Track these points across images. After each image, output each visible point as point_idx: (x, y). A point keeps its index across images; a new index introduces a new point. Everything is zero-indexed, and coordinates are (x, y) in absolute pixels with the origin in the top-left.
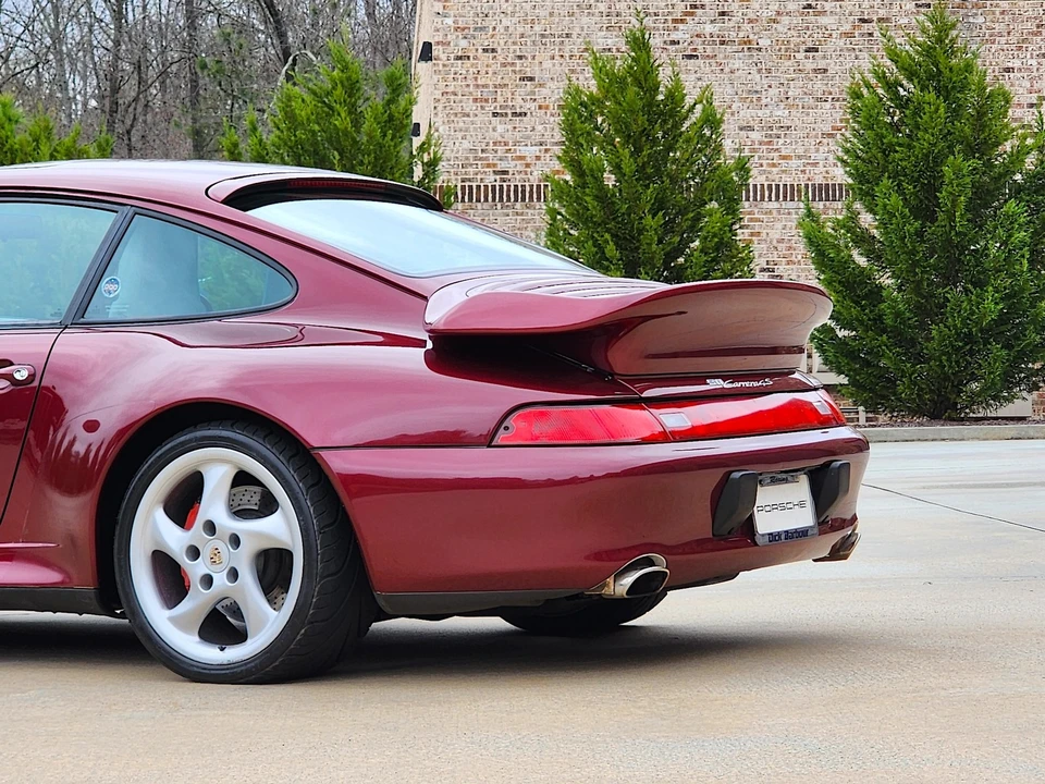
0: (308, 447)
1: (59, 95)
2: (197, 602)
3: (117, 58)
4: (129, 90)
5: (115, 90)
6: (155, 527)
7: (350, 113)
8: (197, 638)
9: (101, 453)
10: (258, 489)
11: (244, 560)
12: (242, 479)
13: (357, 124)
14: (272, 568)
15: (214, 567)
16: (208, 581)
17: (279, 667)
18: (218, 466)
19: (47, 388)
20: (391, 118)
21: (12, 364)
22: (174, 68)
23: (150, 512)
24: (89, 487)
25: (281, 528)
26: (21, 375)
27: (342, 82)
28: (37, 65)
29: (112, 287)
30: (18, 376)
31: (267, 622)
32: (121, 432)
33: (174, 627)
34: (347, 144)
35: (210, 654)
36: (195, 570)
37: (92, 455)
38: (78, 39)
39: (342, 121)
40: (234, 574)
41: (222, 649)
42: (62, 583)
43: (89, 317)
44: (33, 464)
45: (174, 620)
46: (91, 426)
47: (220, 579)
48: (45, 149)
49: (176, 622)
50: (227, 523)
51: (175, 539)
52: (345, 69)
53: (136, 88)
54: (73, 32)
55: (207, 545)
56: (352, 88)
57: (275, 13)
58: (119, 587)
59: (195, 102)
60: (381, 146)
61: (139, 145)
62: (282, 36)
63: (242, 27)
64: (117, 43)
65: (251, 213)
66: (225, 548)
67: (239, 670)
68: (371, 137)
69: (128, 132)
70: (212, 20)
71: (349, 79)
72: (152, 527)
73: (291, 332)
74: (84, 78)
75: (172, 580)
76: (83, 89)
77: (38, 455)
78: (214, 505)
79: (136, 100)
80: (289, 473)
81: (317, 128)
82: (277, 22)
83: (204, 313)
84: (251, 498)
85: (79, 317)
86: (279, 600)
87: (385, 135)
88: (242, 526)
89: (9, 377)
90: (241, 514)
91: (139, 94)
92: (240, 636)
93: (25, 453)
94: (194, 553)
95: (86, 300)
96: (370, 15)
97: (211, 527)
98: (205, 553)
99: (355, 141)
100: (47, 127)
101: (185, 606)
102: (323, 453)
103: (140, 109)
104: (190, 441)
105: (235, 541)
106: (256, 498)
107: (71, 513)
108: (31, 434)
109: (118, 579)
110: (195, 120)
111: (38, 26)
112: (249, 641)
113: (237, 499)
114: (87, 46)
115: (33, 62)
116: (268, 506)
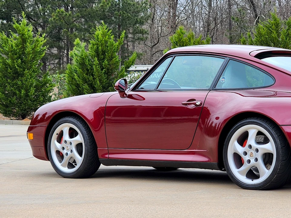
0: (278, 125)
1: (192, 27)
2: (246, 167)
3: (209, 16)
4: (212, 26)
5: (209, 25)
6: (235, 146)
7: (277, 33)
8: (245, 177)
9: (220, 126)
10: (263, 136)
11: (259, 156)
12: (259, 133)
13: (279, 36)
14: (267, 158)
15: (251, 158)
16: (249, 161)
17: (269, 186)
18: (253, 130)
19: (205, 107)
20: (288, 34)
21: (195, 100)
22: (224, 20)
23: (233, 142)
24: (216, 135)
25: (270, 147)
26: (198, 103)
27: (274, 24)
28: (187, 19)
29: (223, 80)
30: (197, 104)
31: (265, 173)
32: (225, 120)
33: (239, 174)
34: (276, 41)
35: (249, 182)
36: (245, 158)
37: (217, 126)
38: (198, 11)
39: (274, 35)
40: (256, 160)
41: (253, 180)
42: (208, 161)
43: (217, 87)
44: (201, 128)
45: (239, 172)
46: (217, 118)
47: (253, 161)
48: (192, 41)
49: (240, 173)
50: (255, 145)
51: (240, 150)
52: (275, 20)
53: (214, 25)
54: (197, 9)
55: (249, 151)
56: (277, 25)
57: (253, 4)
58: (224, 162)
59: (230, 29)
60: (285, 42)
61: (215, 41)
62: (255, 11)
63: (244, 8)
64: (209, 12)
65: (262, 60)
66: (254, 152)
67: (257, 186)
68: (283, 39)
69: (212, 37)
70: (235, 6)
71: (276, 23)
72: (234, 146)
73: (273, 93)
74: (200, 22)
75: (239, 161)
76: (199, 25)
77: (202, 126)
78: (251, 140)
79: (214, 28)
80: (273, 132)
81: (267, 37)
82: (254, 7)
83: (249, 87)
84: (261, 138)
85: (214, 88)
86: (269, 167)
87: (287, 39)
88: (259, 147)
89: (195, 104)
90: (259, 143)
91: (215, 26)
92: (257, 177)
93: (199, 125)
94: (245, 153)
95: (216, 83)
96: (280, 5)
97: (250, 147)
98: (249, 154)
99: (278, 41)
100: (192, 35)
101: (242, 168)
102: (283, 127)
103: (215, 31)
104: (245, 122)
105: (257, 150)
106: (263, 139)
107: (211, 142)
108: (200, 120)
109: (224, 160)
110: (230, 34)
111: (187, 8)
112: (260, 178)
113: (257, 139)
114: (200, 13)
115: (186, 18)
116: (266, 141)
